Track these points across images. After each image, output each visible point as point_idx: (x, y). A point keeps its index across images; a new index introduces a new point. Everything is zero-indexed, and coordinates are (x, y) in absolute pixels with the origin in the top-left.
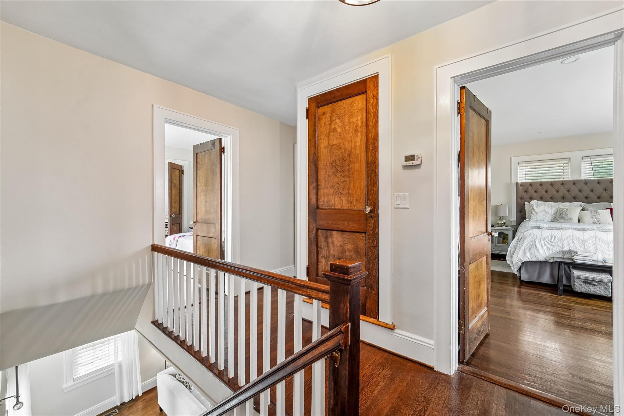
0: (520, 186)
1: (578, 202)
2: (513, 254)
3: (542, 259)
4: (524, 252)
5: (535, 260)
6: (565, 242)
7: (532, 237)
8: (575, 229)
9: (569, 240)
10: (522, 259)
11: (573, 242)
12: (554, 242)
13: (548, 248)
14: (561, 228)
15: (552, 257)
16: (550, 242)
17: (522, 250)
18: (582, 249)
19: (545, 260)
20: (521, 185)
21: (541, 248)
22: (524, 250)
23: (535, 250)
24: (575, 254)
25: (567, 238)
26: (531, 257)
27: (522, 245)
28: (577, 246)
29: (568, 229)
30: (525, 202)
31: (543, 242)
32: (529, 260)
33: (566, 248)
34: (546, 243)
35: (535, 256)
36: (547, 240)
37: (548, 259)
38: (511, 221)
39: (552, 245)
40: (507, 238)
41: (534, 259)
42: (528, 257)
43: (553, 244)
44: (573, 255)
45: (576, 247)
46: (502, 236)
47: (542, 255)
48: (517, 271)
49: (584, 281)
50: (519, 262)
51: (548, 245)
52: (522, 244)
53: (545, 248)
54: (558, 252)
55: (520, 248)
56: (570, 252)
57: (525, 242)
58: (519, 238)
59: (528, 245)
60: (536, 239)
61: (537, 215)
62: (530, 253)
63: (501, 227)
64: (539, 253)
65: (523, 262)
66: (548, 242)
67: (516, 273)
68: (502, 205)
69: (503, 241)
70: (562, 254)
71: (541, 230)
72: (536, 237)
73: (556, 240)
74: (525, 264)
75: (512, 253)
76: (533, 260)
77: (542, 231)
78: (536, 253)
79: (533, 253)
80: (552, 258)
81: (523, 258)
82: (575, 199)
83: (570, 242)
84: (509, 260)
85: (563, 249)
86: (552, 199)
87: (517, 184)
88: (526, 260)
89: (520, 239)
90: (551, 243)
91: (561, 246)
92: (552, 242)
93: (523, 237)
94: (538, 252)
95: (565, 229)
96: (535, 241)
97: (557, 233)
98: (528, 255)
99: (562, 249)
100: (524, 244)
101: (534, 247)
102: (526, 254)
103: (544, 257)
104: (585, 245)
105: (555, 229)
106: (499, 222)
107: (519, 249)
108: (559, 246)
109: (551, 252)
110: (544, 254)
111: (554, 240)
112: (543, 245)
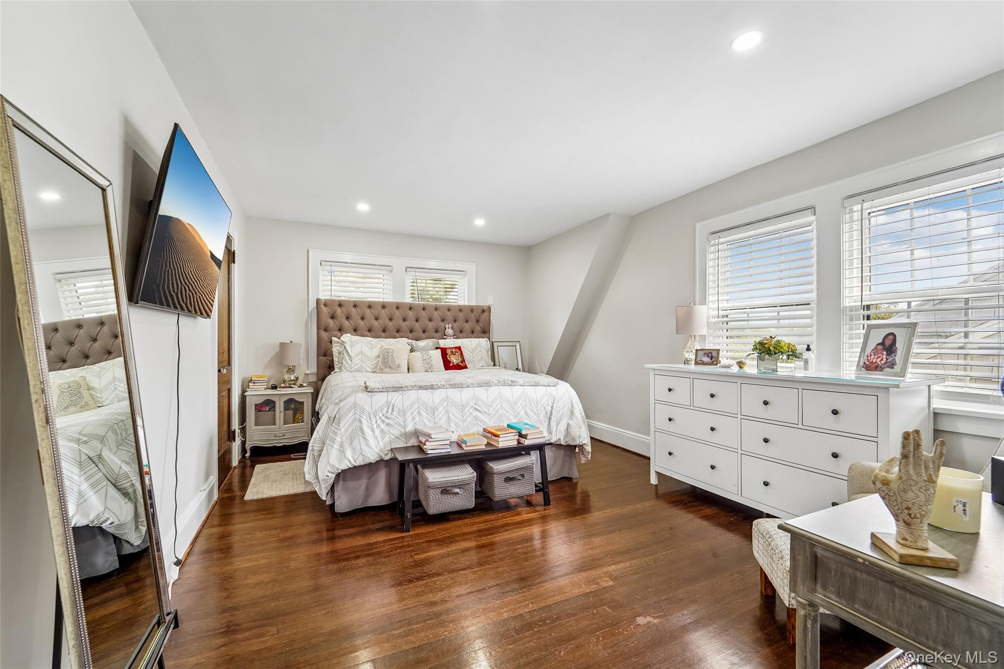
0: (323, 306)
1: (402, 337)
2: (320, 455)
3: (372, 458)
4: (342, 449)
5: (362, 463)
6: (408, 414)
7: (355, 413)
8: (420, 387)
9: (413, 409)
10: (337, 465)
11: (419, 413)
12: (392, 416)
13: (382, 431)
14: (402, 387)
15: (390, 448)
16: (385, 419)
17: (336, 446)
18: (432, 425)
19: (378, 459)
20: (325, 305)
21: (371, 433)
22: (342, 445)
23: (362, 439)
24: (427, 438)
25: (412, 406)
26: (353, 458)
27: (336, 434)
28: (425, 420)
29: (411, 388)
30: (333, 338)
31: (374, 421)
32: (350, 466)
33: (410, 428)
34: (379, 422)
35: (362, 453)
36: (381, 415)
37: (384, 453)
38: (308, 374)
39: (388, 424)
40: (300, 410)
41: (360, 462)
42: (351, 459)
43: (390, 421)
44: (423, 440)
45: (424, 424)
46: (292, 406)
47: (373, 450)
48: (327, 494)
49: (442, 492)
50: (332, 473)
51: (382, 426)
52: (335, 430)
53: (377, 432)
54: (398, 436)
55: (333, 441)
56: (416, 433)
57: (342, 424)
58: (329, 417)
59: (349, 432)
60: (362, 415)
61: (351, 361)
62: (352, 448)
63: (291, 387)
64: (368, 445)
65: (339, 473)
66: (383, 418)
67: (324, 498)
68: (291, 342)
69: (294, 417)
70: (404, 440)
71: (370, 394)
72: (363, 410)
73: (395, 413)
74: (341, 475)
75: (316, 454)
76: (358, 464)
77: (371, 398)
78: (363, 448)
79: (359, 447)
80: (389, 451)
81: (340, 462)
82: (398, 332)
83: (414, 414)
84: (309, 473)
85: (405, 429)
86: (370, 331)
87: (318, 301)
88: (345, 465)
89: (333, 420)
90: (387, 421)
91: (402, 423)
92: (388, 418)
93: (338, 414)
94: (366, 443)
95: (406, 389)
96: (360, 421)
97: (395, 398)
98: (349, 454)
99: (403, 431)
100: (340, 430)
101: (360, 433)
102: (344, 452)
103: (376, 453)
104: (436, 416)
105: (391, 389)
106: (286, 377)
107: (331, 444)
108: (400, 425)
109: (387, 439)
110: (376, 447)
111: (391, 413)
112: (375, 426)
